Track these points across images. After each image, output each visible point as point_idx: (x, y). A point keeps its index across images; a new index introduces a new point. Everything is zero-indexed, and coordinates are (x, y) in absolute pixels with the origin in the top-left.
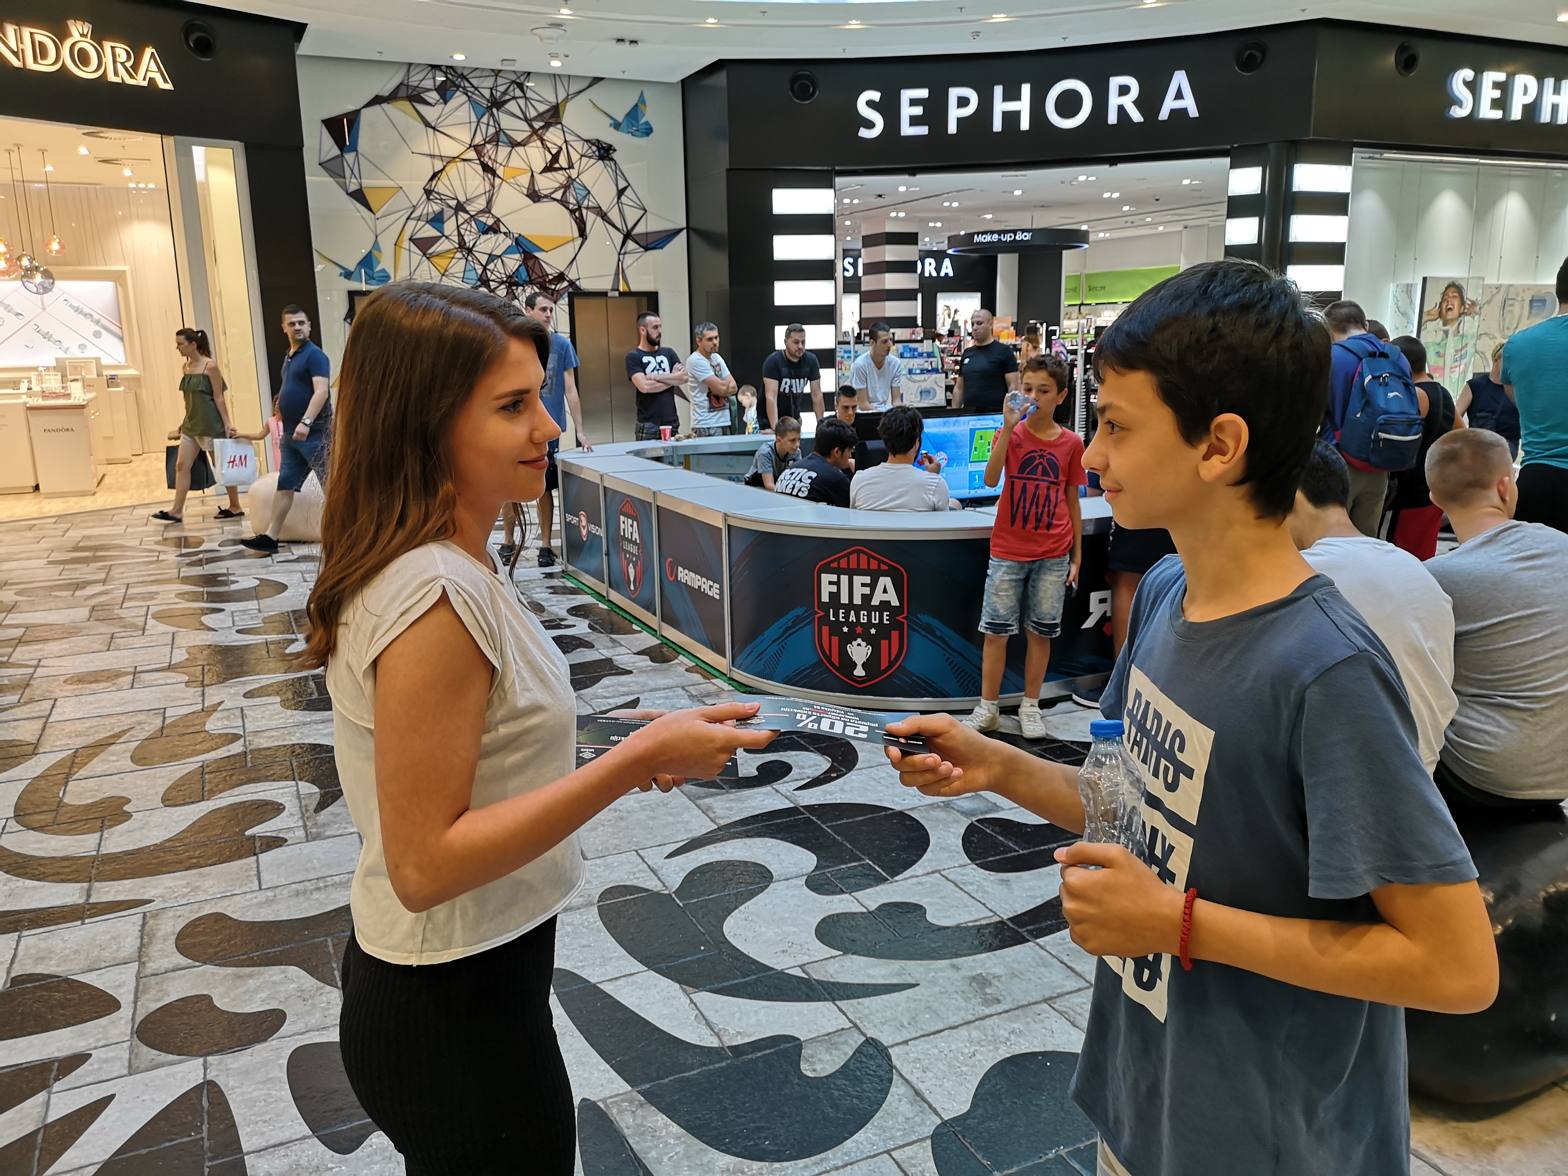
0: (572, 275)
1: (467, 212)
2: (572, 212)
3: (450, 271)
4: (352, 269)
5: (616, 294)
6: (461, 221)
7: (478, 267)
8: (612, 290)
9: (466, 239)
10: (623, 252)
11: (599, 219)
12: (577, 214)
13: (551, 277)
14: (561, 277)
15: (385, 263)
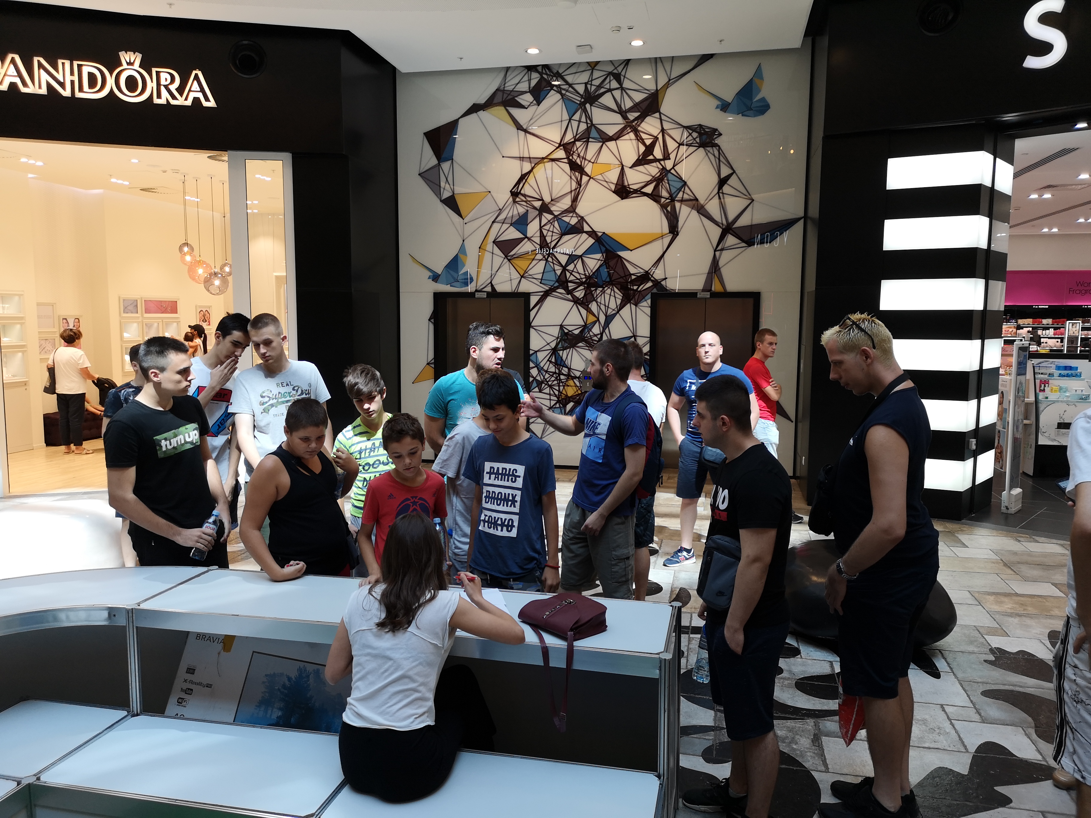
0: (658, 274)
1: (551, 212)
2: (663, 207)
3: (530, 272)
4: (439, 272)
5: (707, 295)
6: (544, 221)
7: (557, 267)
8: (703, 290)
9: (548, 239)
10: (719, 248)
11: (694, 213)
12: (669, 209)
13: (633, 277)
14: (646, 276)
15: (469, 267)
